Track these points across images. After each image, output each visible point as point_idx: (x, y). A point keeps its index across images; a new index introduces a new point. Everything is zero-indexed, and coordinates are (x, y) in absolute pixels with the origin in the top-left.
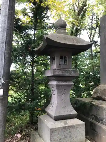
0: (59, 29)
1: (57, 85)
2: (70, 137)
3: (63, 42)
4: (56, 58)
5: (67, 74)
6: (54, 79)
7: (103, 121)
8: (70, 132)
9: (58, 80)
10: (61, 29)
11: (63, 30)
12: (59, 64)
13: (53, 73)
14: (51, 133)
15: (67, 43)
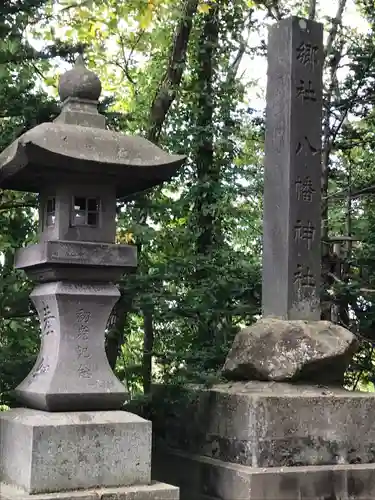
0: (73, 102)
1: (59, 296)
2: (99, 459)
3: (82, 156)
4: (58, 205)
5: (96, 260)
6: (52, 274)
7: (244, 452)
8: (98, 445)
9: (65, 281)
10: (81, 103)
11: (86, 107)
12: (70, 226)
13: (49, 256)
14: (34, 441)
15: (97, 158)
